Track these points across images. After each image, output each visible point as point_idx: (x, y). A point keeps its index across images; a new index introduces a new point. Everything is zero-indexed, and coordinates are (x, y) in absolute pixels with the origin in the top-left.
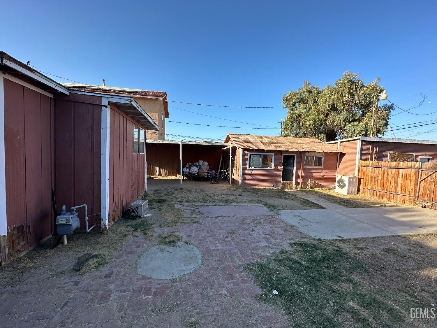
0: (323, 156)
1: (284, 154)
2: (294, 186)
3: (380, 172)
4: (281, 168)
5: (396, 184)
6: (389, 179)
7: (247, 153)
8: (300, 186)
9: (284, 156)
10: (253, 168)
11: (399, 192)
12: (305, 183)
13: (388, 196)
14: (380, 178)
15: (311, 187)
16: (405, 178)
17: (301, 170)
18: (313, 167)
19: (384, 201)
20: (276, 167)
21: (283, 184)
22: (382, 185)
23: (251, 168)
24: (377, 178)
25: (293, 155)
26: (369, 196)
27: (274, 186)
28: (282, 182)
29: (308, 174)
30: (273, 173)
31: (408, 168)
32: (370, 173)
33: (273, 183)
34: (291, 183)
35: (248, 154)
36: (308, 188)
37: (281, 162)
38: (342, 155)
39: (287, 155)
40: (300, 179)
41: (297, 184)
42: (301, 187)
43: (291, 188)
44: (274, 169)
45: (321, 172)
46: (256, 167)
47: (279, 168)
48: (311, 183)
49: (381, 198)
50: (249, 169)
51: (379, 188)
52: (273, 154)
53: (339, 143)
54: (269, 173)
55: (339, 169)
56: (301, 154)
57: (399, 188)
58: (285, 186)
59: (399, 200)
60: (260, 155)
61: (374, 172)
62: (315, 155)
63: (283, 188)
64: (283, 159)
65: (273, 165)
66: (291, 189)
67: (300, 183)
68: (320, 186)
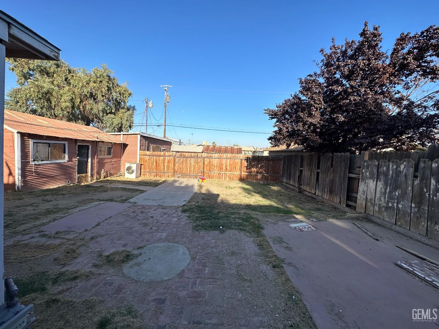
0: (112, 146)
1: (79, 144)
2: (89, 178)
3: (154, 159)
4: (76, 160)
5: (164, 166)
6: (160, 163)
7: (29, 140)
8: (95, 178)
9: (79, 145)
10: (41, 162)
11: (166, 171)
12: (99, 173)
13: (160, 175)
14: (154, 163)
15: (105, 177)
16: (169, 162)
17: (95, 161)
18: (105, 157)
19: (158, 178)
20: (70, 160)
21: (78, 177)
22: (156, 168)
23: (36, 163)
24: (153, 163)
25: (88, 144)
26: (148, 177)
27: (69, 182)
28: (77, 176)
29: (101, 165)
30: (67, 166)
31: (170, 156)
32: (148, 160)
33: (67, 178)
34: (86, 176)
35: (31, 142)
36: (102, 178)
37: (76, 153)
38: (125, 146)
39: (82, 144)
40: (95, 170)
41: (92, 175)
42: (97, 179)
43: (87, 181)
44: (68, 161)
45: (111, 162)
46: (43, 160)
47: (74, 159)
48: (104, 173)
49: (156, 177)
50: (33, 163)
51: (154, 170)
52: (66, 143)
53: (122, 135)
54: (61, 166)
55: (123, 158)
56: (95, 143)
57: (166, 169)
58: (80, 180)
59: (166, 176)
60: (49, 144)
61: (151, 160)
62: (106, 145)
63: (78, 182)
64: (77, 149)
65: (67, 156)
66: (86, 183)
67: (96, 174)
68: (111, 175)
